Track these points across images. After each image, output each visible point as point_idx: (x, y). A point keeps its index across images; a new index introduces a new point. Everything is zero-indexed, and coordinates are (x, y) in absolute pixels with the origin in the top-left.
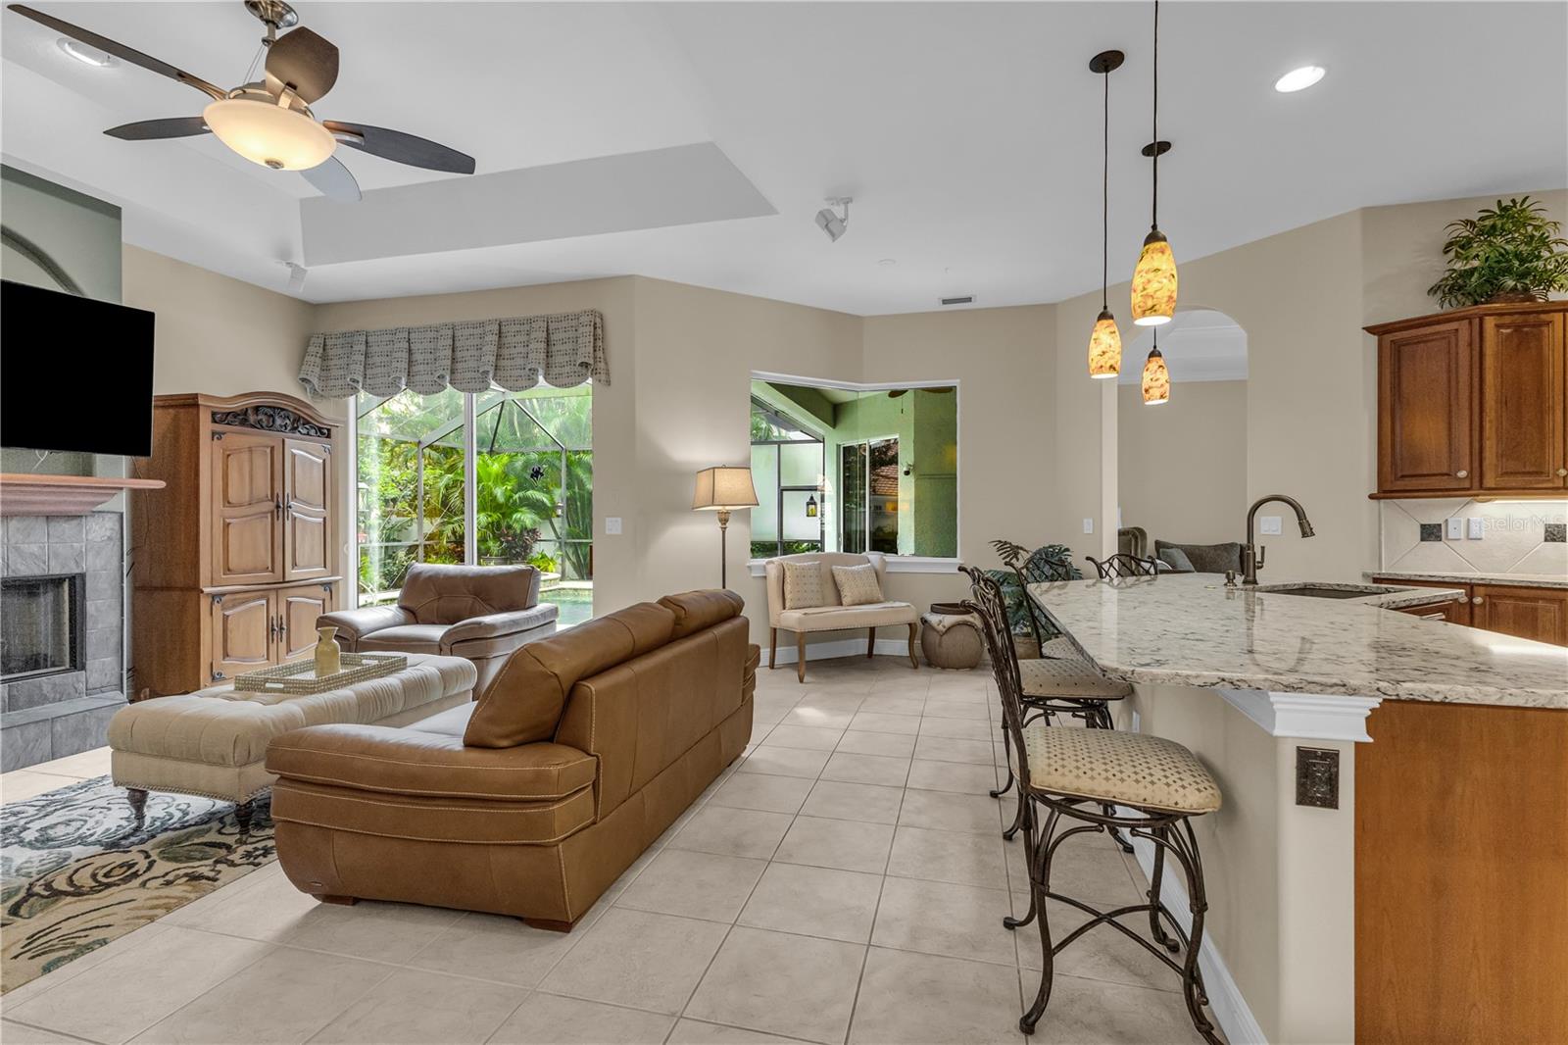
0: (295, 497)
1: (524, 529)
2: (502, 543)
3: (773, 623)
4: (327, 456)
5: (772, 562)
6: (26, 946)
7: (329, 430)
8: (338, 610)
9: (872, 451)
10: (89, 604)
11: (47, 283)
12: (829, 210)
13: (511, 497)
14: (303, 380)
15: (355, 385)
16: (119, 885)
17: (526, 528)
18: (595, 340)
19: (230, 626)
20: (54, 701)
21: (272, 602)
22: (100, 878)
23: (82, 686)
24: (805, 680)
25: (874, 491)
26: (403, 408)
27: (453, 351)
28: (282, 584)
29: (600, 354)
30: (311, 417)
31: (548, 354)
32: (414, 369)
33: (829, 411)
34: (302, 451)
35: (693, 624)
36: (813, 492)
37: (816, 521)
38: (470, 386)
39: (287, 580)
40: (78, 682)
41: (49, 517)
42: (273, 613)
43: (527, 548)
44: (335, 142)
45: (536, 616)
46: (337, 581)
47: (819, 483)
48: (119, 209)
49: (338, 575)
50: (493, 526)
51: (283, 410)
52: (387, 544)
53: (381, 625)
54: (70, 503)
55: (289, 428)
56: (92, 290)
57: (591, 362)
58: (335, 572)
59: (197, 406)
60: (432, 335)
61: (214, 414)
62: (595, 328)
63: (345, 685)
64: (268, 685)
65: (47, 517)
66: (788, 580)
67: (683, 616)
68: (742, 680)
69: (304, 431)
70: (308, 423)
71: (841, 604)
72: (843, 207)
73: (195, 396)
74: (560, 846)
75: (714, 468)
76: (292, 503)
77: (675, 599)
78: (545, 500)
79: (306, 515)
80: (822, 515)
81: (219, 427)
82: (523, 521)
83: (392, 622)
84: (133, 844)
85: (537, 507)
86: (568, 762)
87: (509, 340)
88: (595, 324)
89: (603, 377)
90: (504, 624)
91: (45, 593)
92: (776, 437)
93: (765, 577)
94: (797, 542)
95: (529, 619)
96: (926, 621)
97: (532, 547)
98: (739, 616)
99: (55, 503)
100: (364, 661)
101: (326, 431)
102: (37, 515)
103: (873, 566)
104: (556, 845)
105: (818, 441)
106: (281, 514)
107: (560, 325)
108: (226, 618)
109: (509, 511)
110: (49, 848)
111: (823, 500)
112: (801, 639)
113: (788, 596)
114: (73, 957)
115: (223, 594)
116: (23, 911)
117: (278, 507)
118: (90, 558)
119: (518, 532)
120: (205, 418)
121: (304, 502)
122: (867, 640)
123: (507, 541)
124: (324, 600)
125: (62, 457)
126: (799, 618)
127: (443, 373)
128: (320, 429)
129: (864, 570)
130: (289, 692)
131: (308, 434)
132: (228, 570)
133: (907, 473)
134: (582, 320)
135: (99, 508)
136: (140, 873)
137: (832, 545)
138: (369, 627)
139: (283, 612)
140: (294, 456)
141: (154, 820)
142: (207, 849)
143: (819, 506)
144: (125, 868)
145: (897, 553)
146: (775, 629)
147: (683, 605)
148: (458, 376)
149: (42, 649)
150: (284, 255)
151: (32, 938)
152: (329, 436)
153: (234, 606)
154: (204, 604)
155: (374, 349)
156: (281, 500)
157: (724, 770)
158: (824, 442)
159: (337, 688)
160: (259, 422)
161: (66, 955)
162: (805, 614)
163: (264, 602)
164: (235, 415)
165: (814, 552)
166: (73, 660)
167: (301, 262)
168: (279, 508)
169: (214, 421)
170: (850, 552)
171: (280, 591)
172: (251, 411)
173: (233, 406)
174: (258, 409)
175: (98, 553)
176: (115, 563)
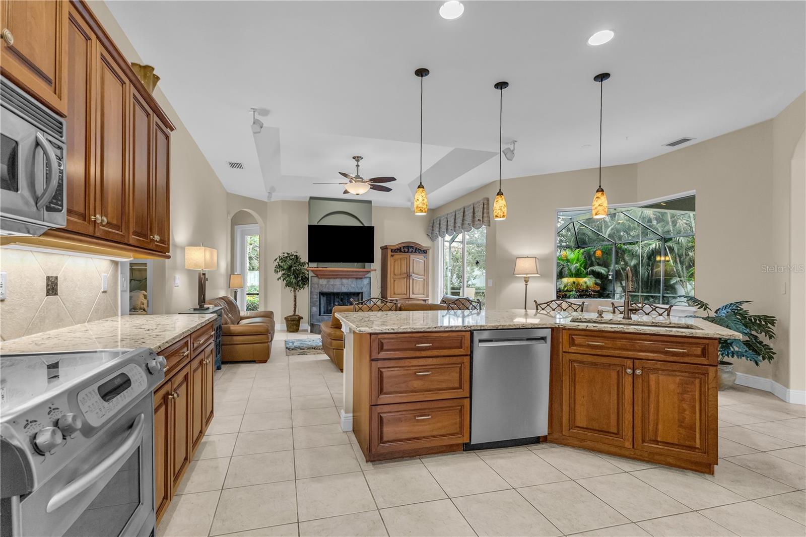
0: (413, 273)
4: (425, 259)
7: (426, 251)
11: (358, 224)
14: (428, 235)
18: (483, 209)
27: (455, 220)
28: (409, 299)
29: (485, 215)
30: (420, 248)
31: (474, 217)
32: (448, 227)
34: (417, 258)
39: (411, 298)
41: (356, 278)
46: (428, 300)
48: (371, 202)
49: (429, 297)
51: (412, 246)
54: (360, 275)
55: (413, 252)
56: (366, 225)
57: (481, 219)
58: (427, 296)
59: (387, 248)
60: (451, 215)
61: (392, 250)
62: (484, 205)
70: (420, 250)
73: (386, 246)
79: (417, 278)
81: (393, 254)
87: (466, 213)
88: (484, 203)
89: (488, 223)
99: (357, 275)
102: (354, 278)
106: (409, 278)
107: (476, 206)
115: (393, 300)
118: (364, 288)
120: (389, 251)
121: (416, 274)
125: (360, 264)
127: (452, 228)
128: (424, 251)
131: (419, 253)
132: (394, 294)
134: (481, 202)
135: (366, 276)
140: (414, 260)
148: (456, 228)
152: (426, 253)
155: (441, 222)
156: (409, 274)
160: (404, 251)
164: (398, 249)
168: (409, 276)
169: (392, 252)
171: (409, 301)
172: (402, 248)
173: (397, 247)
174: (404, 247)
175: (366, 287)
176: (369, 290)
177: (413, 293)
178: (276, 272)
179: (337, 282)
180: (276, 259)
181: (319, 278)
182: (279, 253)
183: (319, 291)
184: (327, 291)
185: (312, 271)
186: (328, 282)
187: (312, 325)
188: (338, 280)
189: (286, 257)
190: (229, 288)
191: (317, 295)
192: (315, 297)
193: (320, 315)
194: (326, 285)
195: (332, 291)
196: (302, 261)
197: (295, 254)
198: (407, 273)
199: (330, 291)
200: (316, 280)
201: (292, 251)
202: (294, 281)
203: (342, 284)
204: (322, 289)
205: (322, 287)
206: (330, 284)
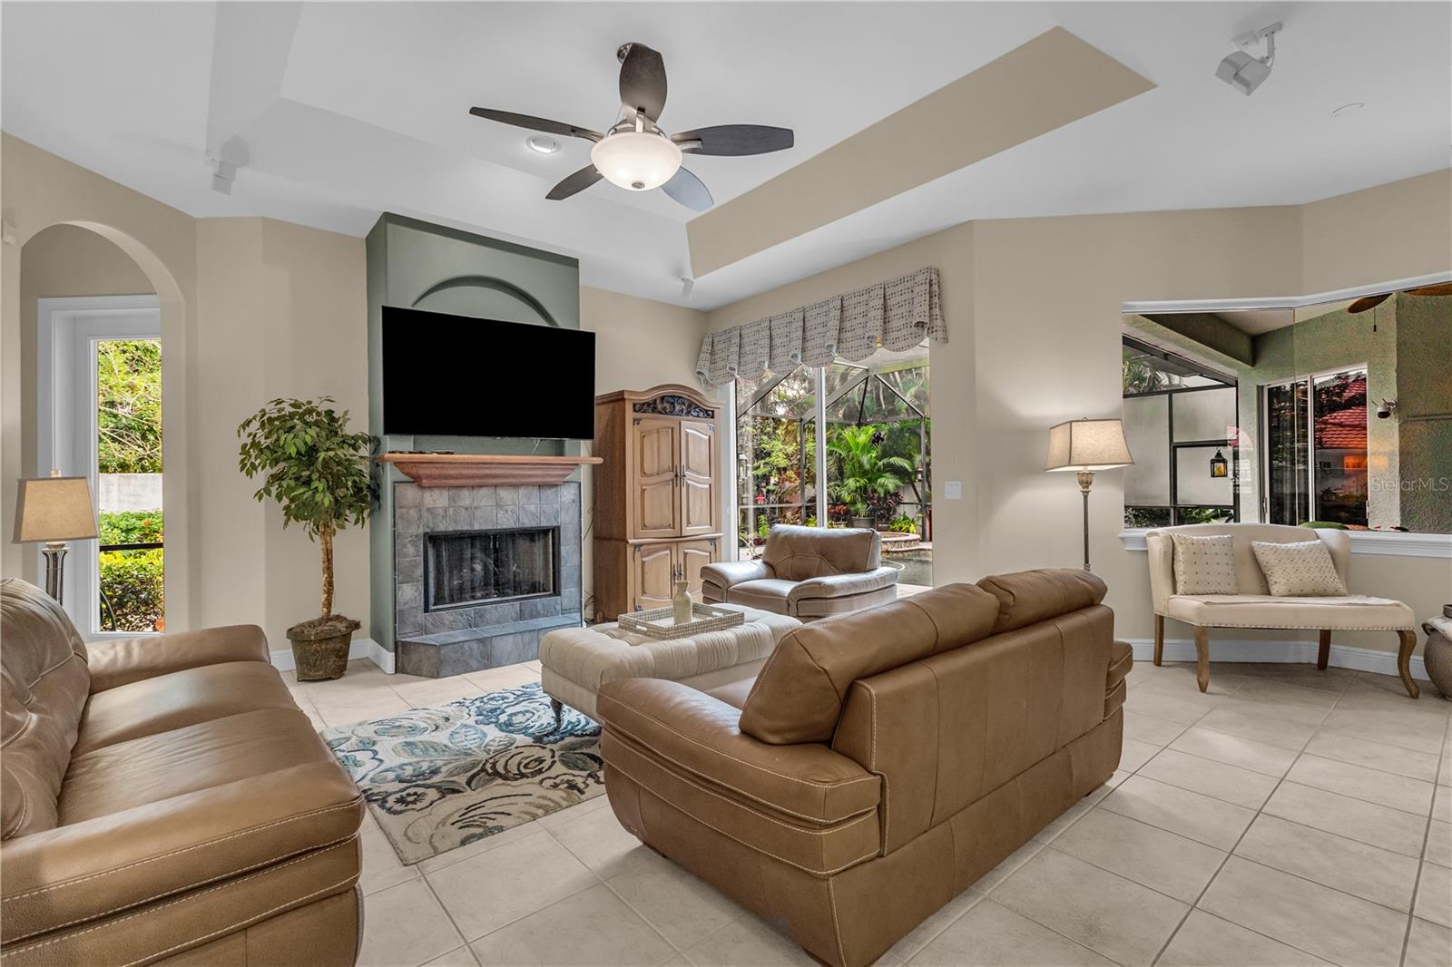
0: (688, 468)
1: (887, 492)
2: (868, 505)
3: (1159, 608)
4: (711, 433)
5: (1156, 534)
6: (463, 815)
7: (713, 412)
8: (720, 561)
9: (1317, 393)
10: (562, 548)
11: (539, 321)
12: (1241, 53)
13: (876, 464)
14: (699, 373)
15: (732, 372)
16: (528, 777)
17: (889, 492)
18: (931, 297)
19: (646, 570)
20: (544, 616)
21: (674, 552)
22: (522, 768)
23: (558, 607)
24: (1210, 688)
25: (1320, 443)
26: (795, 392)
27: (804, 331)
28: (679, 539)
29: (936, 311)
30: (699, 401)
31: (886, 320)
32: (774, 352)
33: (1245, 347)
34: (695, 430)
35: (1028, 612)
36: (1221, 448)
37: (1227, 483)
38: (819, 361)
39: (683, 535)
40: (557, 604)
41: (541, 486)
42: (674, 562)
43: (890, 510)
44: (681, 154)
45: (875, 579)
46: (719, 537)
47: (1230, 435)
48: (576, 261)
49: (720, 532)
50: (861, 490)
51: (680, 397)
52: (780, 505)
53: (747, 577)
54: (552, 475)
55: (685, 412)
56: (563, 323)
57: (927, 320)
58: (718, 530)
59: (624, 399)
60: (787, 320)
61: (634, 405)
62: (931, 285)
63: (691, 634)
64: (638, 627)
65: (539, 486)
66: (1180, 557)
67: (1012, 603)
68: (1105, 687)
69: (695, 414)
70: (698, 407)
71: (1269, 593)
72: (1264, 41)
73: (622, 393)
74: (831, 881)
75: (1071, 422)
76: (686, 473)
77: (1003, 582)
78: (907, 466)
79: (697, 482)
80: (1236, 475)
81: (639, 415)
82: (886, 486)
83: (755, 576)
84: (550, 742)
85: (898, 472)
86: (839, 781)
87: (850, 312)
88: (931, 281)
89: (940, 335)
90: (843, 586)
91: (539, 539)
92: (1165, 386)
93: (1147, 552)
94: (1198, 507)
95: (867, 583)
96: (1434, 630)
97: (895, 511)
98: (1099, 604)
99: (543, 476)
100: (714, 613)
101: (710, 413)
102: (533, 485)
103: (1324, 543)
104: (826, 878)
105: (1228, 385)
106: (679, 482)
107: (896, 289)
108: (643, 563)
109: (874, 477)
110: (507, 732)
111: (1236, 456)
112: (1202, 635)
113: (1180, 578)
114: (481, 836)
115: (641, 545)
116: (473, 784)
117: (677, 476)
118: (563, 515)
119: (882, 495)
120: (629, 407)
121: (694, 471)
122: (1317, 644)
123: (873, 504)
124: (710, 553)
125: (548, 442)
126: (1198, 608)
127: (796, 352)
128: (707, 411)
129: (1310, 549)
130: (650, 636)
131: (698, 416)
132: (644, 527)
133: (1384, 415)
134: (917, 280)
135: (567, 478)
136: (544, 770)
137: (1250, 513)
138: (737, 578)
139: (681, 561)
140: (687, 434)
141: (570, 723)
142: (588, 760)
143: (1230, 465)
144: (537, 763)
145: (1366, 524)
146: (1161, 619)
147: (1011, 589)
148: (808, 353)
149: (537, 579)
150: (679, 273)
151: (469, 809)
152: (712, 417)
153: (649, 555)
154: (630, 551)
155: (746, 340)
156: (678, 471)
157: (1079, 799)
158: (1237, 386)
159: (684, 636)
160: (664, 409)
161: (477, 832)
162: (1207, 603)
163: (668, 552)
164: (649, 404)
165: (1221, 522)
166: (554, 589)
167: (689, 275)
168: (678, 478)
169: (635, 411)
170: (1283, 523)
171: (680, 545)
172: (658, 401)
173: (646, 398)
174: (663, 398)
175: (567, 512)
176: (577, 519)
177: (688, 523)
178: (245, 467)
179: (484, 498)
180: (248, 423)
181: (421, 487)
182: (257, 400)
183: (421, 531)
184: (451, 529)
185: (398, 464)
186: (452, 500)
187: (401, 649)
188: (484, 491)
189: (292, 416)
190: (17, 539)
191: (414, 543)
192: (411, 550)
193: (426, 610)
194: (445, 510)
195: (466, 528)
196: (350, 430)
197: (323, 408)
198: (673, 468)
199: (458, 528)
200: (410, 493)
201: (311, 393)
202: (327, 500)
203: (499, 505)
204: (431, 525)
205: (434, 517)
206: (461, 507)
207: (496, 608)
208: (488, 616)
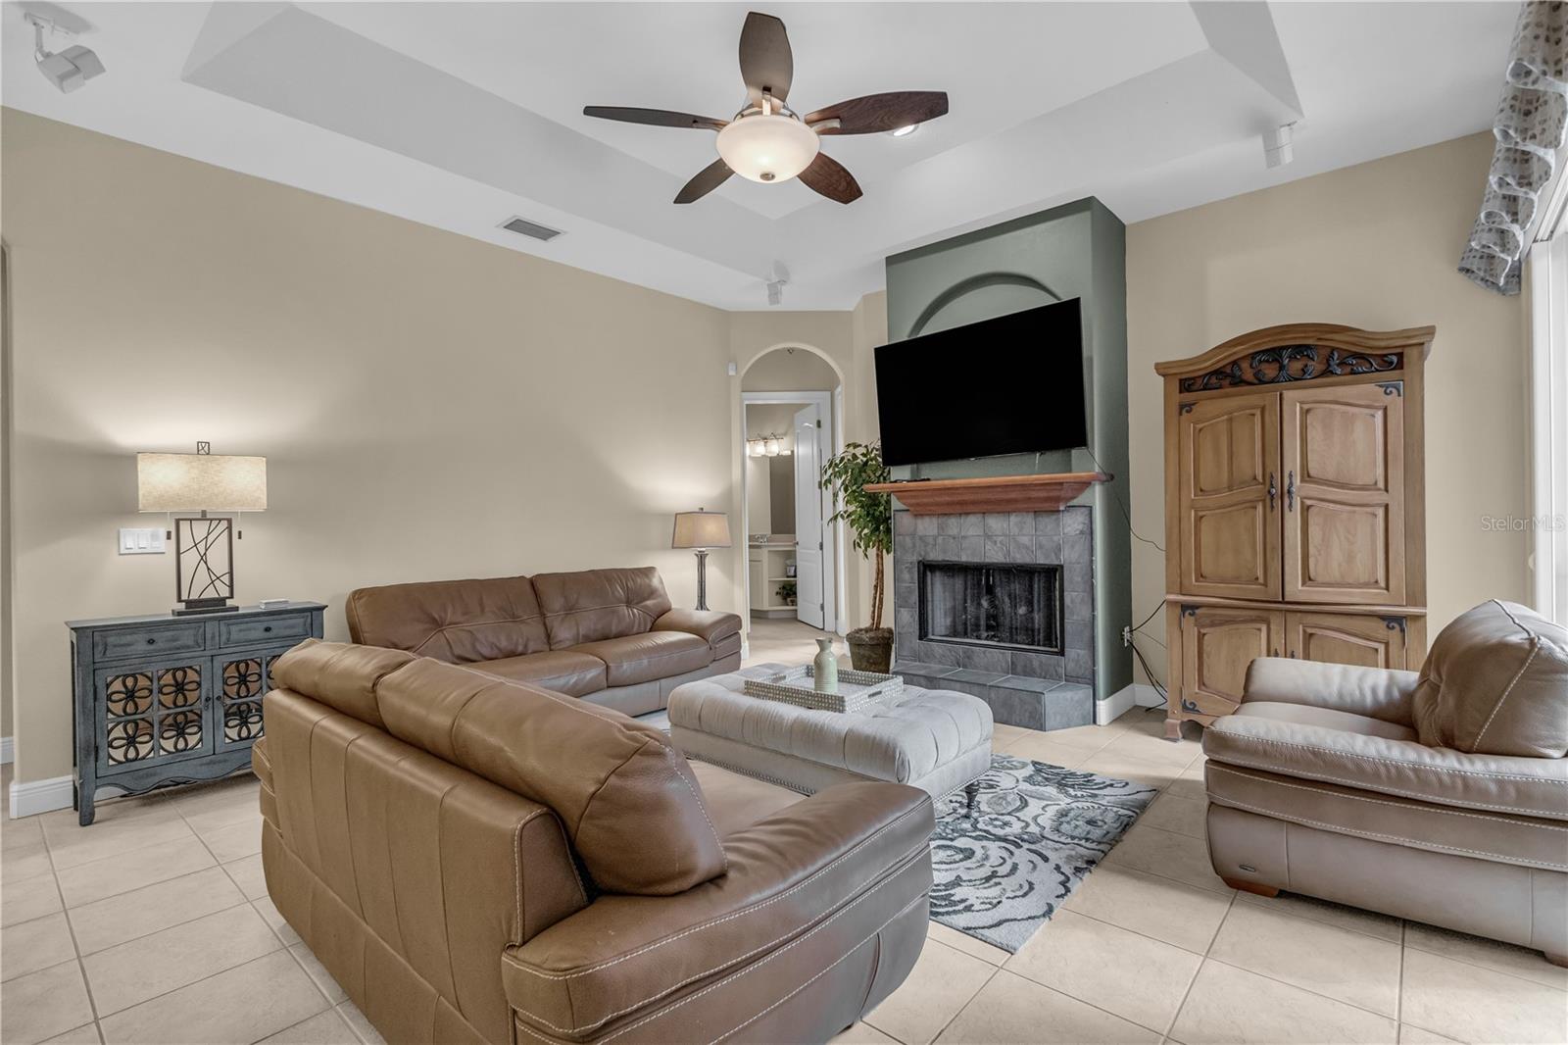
0: (1307, 476)
4: (1390, 400)
7: (1400, 356)
10: (1065, 594)
19: (1207, 648)
21: (1276, 628)
23: (1062, 672)
28: (1278, 605)
34: (1325, 403)
39: (1289, 599)
40: (1059, 666)
41: (1037, 512)
42: (1277, 644)
51: (1296, 346)
61: (1183, 382)
65: (1035, 512)
70: (1353, 353)
76: (1300, 485)
79: (1334, 503)
81: (1189, 397)
101: (1395, 359)
102: (1026, 511)
106: (1276, 502)
108: (1201, 637)
115: (1195, 607)
117: (1271, 493)
118: (1067, 552)
120: (1173, 387)
124: (1385, 643)
128: (1385, 358)
131: (1350, 373)
132: (1201, 576)
135: (1074, 502)
140: (1305, 413)
152: (1399, 366)
153: (1214, 624)
154: (1172, 613)
156: (1276, 482)
160: (1257, 375)
163: (1261, 625)
164: (1218, 373)
168: (1274, 495)
169: (1182, 390)
172: (1245, 365)
174: (1253, 356)
175: (1073, 547)
176: (1087, 557)
177: (1307, 578)
179: (971, 527)
181: (915, 514)
183: (918, 557)
184: (940, 558)
185: (900, 492)
186: (941, 528)
188: (973, 519)
191: (910, 571)
192: (906, 576)
193: (921, 638)
194: (935, 538)
195: (957, 559)
198: (1268, 479)
199: (949, 558)
200: (907, 522)
203: (988, 536)
204: (923, 553)
205: (925, 546)
206: (950, 536)
207: (984, 653)
208: (976, 659)
